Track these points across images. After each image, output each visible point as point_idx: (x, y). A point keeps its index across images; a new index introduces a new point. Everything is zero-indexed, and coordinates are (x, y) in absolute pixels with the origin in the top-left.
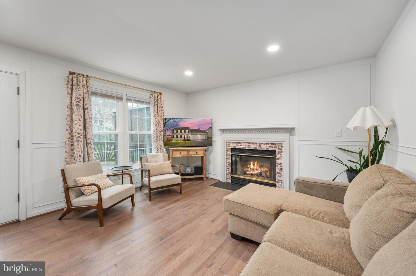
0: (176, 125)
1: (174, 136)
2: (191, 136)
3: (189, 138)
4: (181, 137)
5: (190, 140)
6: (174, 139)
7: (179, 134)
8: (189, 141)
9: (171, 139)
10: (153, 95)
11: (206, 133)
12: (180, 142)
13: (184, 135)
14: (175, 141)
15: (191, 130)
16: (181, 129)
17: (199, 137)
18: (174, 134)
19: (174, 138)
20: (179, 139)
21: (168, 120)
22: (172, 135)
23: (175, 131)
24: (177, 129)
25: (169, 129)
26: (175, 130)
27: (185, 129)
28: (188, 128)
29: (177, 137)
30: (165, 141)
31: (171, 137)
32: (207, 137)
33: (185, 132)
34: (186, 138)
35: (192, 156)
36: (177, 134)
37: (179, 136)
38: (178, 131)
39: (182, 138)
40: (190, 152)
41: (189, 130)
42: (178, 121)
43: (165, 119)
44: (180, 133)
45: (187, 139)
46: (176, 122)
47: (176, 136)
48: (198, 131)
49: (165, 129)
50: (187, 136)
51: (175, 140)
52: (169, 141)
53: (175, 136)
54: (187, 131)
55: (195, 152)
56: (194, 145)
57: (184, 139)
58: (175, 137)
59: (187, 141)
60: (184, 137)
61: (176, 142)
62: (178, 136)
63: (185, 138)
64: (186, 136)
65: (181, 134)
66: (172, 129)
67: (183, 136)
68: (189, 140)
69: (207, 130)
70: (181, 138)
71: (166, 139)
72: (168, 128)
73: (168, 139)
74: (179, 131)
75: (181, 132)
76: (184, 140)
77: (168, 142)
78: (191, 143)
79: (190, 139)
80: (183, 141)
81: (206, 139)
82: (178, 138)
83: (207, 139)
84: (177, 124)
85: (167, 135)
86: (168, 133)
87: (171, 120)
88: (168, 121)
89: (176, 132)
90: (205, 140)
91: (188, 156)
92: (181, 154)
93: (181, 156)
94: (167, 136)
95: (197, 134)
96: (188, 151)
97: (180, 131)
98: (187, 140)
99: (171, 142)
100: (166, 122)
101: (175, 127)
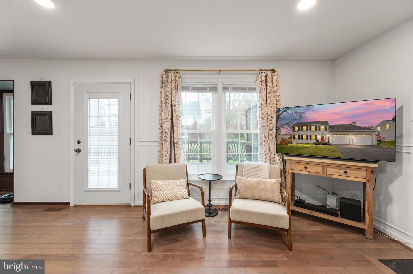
0: (298, 117)
1: (294, 135)
2: (331, 138)
3: (326, 141)
4: (309, 137)
5: (330, 144)
6: (294, 141)
7: (305, 133)
8: (327, 146)
9: (290, 140)
11: (375, 131)
12: (306, 146)
13: (316, 136)
14: (297, 145)
15: (332, 127)
16: (309, 124)
17: (354, 140)
18: (294, 133)
19: (294, 138)
20: (304, 141)
21: (283, 111)
22: (291, 133)
23: (297, 128)
24: (300, 125)
25: (286, 124)
26: (297, 126)
27: (318, 124)
28: (325, 123)
29: (301, 137)
30: (279, 143)
31: (290, 138)
32: (378, 141)
33: (318, 129)
34: (320, 141)
35: (333, 177)
36: (301, 133)
37: (305, 136)
38: (302, 128)
39: (311, 139)
40: (328, 169)
41: (328, 127)
42: (302, 111)
43: (279, 110)
44: (307, 130)
45: (323, 142)
46: (299, 113)
47: (299, 136)
48: (351, 128)
49: (279, 125)
50: (322, 137)
51: (295, 143)
52: (286, 144)
53: (297, 136)
54: (322, 127)
55: (340, 169)
56: (339, 154)
57: (315, 141)
58: (298, 138)
60: (316, 139)
61: (299, 145)
63: (317, 141)
64: (319, 137)
65: (309, 133)
66: (291, 124)
67: (313, 137)
68: (326, 144)
70: (309, 140)
71: (280, 140)
72: (284, 123)
73: (283, 140)
74: (305, 128)
75: (309, 129)
76: (316, 144)
77: (285, 146)
78: (333, 151)
79: (331, 142)
80: (314, 146)
81: (375, 144)
82: (302, 139)
83: (378, 144)
84: (301, 117)
85: (282, 133)
86: (285, 131)
87: (289, 111)
89: (299, 130)
90: (372, 146)
91: (323, 175)
92: (307, 170)
93: (307, 173)
94: (283, 135)
95: (349, 135)
96: (323, 167)
97: (307, 127)
98: (323, 144)
99: (289, 145)
100: (280, 113)
101: (297, 122)
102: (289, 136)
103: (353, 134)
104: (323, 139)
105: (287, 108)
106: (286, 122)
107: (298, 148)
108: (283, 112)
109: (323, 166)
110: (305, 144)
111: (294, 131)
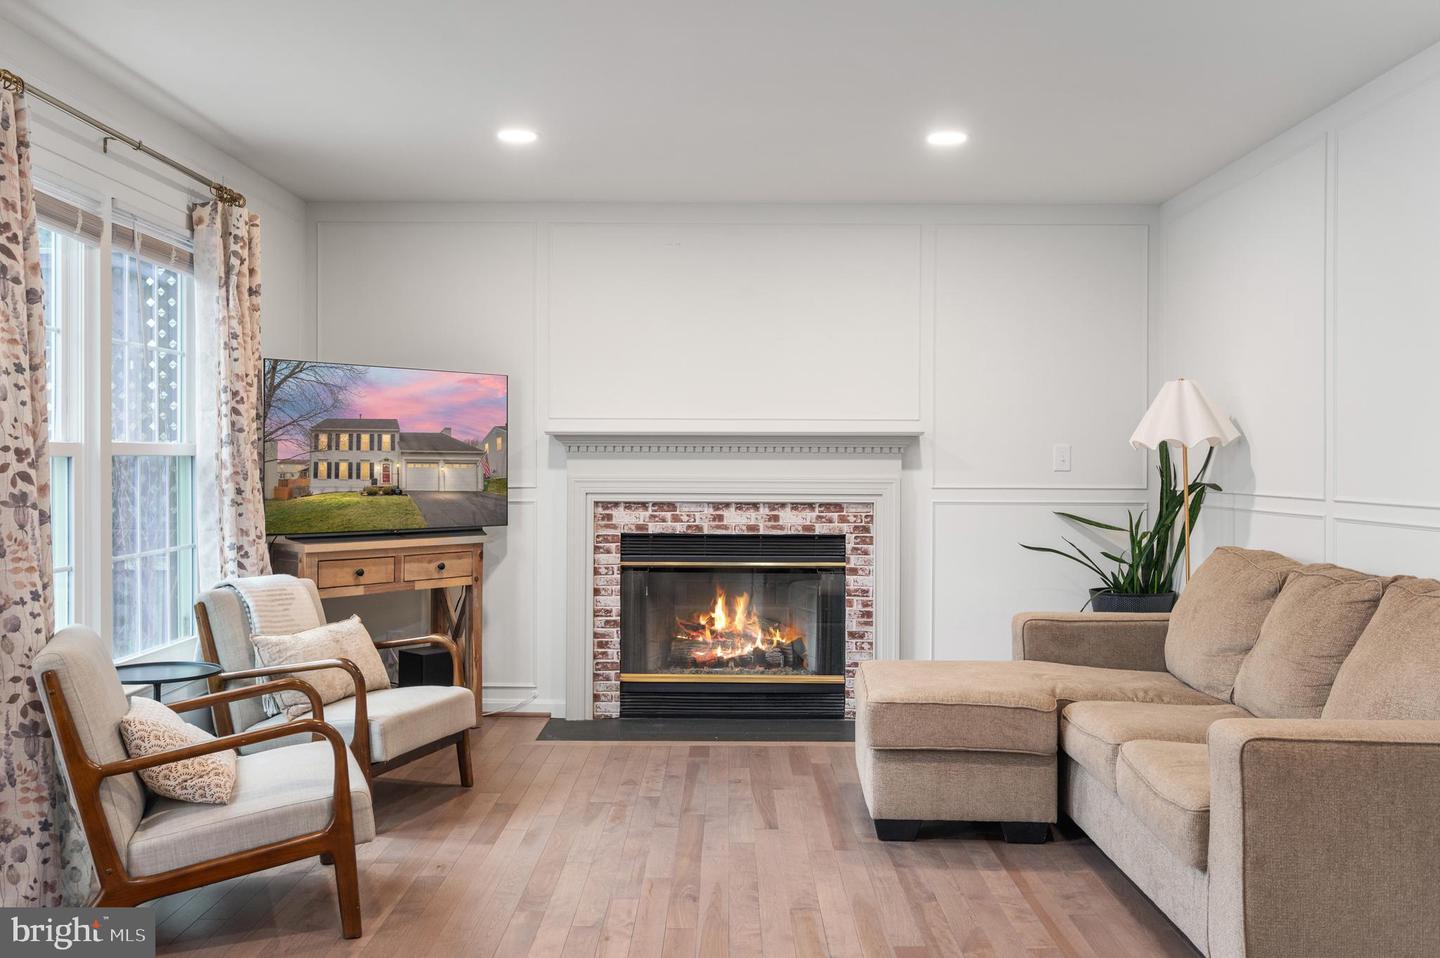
0: (329, 402)
1: (316, 464)
2: (406, 473)
3: (393, 483)
4: (354, 472)
5: (401, 493)
6: (315, 485)
7: (344, 456)
8: (395, 497)
9: (303, 483)
10: (215, 209)
11: (481, 453)
12: (346, 499)
13: (372, 465)
14: (321, 498)
15: (403, 438)
16: (357, 427)
17: (446, 478)
18: (315, 457)
19: (316, 476)
20: (344, 484)
21: (286, 372)
22: (307, 457)
23: (323, 439)
24: (333, 427)
25: (293, 423)
26: (324, 432)
27: (376, 427)
28: (390, 425)
29: (333, 472)
30: (270, 495)
31: (304, 473)
32: (486, 478)
33: (376, 444)
34: (380, 483)
35: (417, 587)
36: (334, 456)
37: (344, 467)
38: (338, 437)
39: (358, 477)
40: (407, 566)
41: (397, 439)
42: (338, 382)
43: (274, 368)
44: (351, 448)
45: (386, 485)
47: (329, 466)
48: (436, 446)
49: (269, 424)
50: (386, 469)
51: (322, 492)
52: (291, 496)
53: (323, 468)
54: (386, 438)
55: (430, 562)
56: (419, 522)
57: (368, 483)
58: (325, 474)
59: (383, 500)
60: (371, 476)
61: (331, 500)
62: (337, 465)
63: (374, 482)
64: (378, 469)
65: (354, 456)
66: (308, 425)
67: (365, 470)
68: (392, 492)
69: (485, 441)
70: (354, 482)
71: (273, 482)
72: (289, 420)
73: (284, 483)
74: (344, 439)
75: (355, 443)
76: (371, 493)
77: (287, 503)
78: (407, 513)
79: (403, 487)
80: (366, 499)
81: (481, 487)
82: (337, 476)
83: (486, 487)
84: (336, 400)
85: (280, 456)
86: (289, 447)
87: (302, 375)
88: (287, 377)
89: (330, 447)
90: (475, 493)
91: (400, 587)
92: (363, 580)
93: (360, 591)
94: (283, 462)
95: (437, 462)
96: (397, 562)
97: (351, 436)
98: (387, 493)
99: (299, 499)
100: (277, 381)
101: (324, 417)
102: (301, 467)
103: (447, 462)
104: (387, 477)
105: (299, 367)
106: (296, 416)
107: (325, 511)
108: (285, 380)
109: (397, 559)
110: (345, 494)
111: (316, 447)
